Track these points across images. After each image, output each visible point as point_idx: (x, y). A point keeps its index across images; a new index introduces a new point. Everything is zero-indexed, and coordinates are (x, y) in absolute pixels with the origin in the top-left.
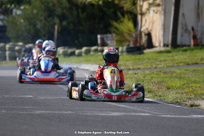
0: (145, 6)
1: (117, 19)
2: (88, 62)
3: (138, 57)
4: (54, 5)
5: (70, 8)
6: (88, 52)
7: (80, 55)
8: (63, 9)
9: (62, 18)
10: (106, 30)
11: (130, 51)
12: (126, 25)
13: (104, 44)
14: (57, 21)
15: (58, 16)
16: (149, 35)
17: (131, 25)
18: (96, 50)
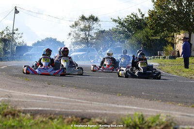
0: (177, 40)
1: (166, 46)
2: (153, 62)
3: (173, 60)
4: (141, 40)
5: (148, 41)
6: (154, 58)
7: (151, 59)
8: (144, 41)
9: (144, 44)
10: (162, 50)
11: (170, 58)
12: (169, 48)
13: (160, 55)
14: (142, 46)
15: (142, 44)
16: (178, 52)
17: (172, 48)
18: (157, 57)
